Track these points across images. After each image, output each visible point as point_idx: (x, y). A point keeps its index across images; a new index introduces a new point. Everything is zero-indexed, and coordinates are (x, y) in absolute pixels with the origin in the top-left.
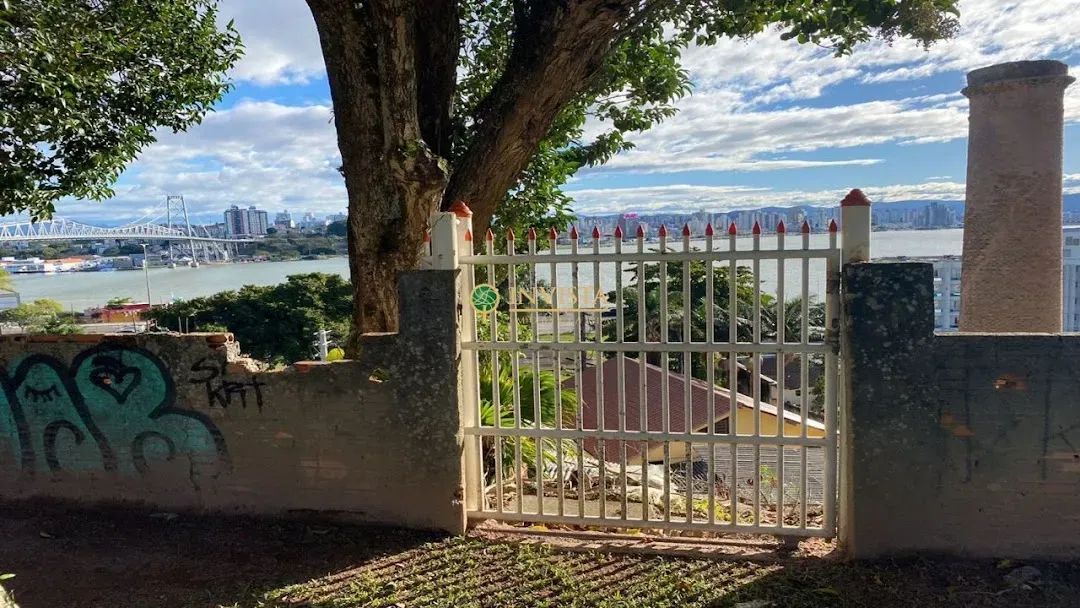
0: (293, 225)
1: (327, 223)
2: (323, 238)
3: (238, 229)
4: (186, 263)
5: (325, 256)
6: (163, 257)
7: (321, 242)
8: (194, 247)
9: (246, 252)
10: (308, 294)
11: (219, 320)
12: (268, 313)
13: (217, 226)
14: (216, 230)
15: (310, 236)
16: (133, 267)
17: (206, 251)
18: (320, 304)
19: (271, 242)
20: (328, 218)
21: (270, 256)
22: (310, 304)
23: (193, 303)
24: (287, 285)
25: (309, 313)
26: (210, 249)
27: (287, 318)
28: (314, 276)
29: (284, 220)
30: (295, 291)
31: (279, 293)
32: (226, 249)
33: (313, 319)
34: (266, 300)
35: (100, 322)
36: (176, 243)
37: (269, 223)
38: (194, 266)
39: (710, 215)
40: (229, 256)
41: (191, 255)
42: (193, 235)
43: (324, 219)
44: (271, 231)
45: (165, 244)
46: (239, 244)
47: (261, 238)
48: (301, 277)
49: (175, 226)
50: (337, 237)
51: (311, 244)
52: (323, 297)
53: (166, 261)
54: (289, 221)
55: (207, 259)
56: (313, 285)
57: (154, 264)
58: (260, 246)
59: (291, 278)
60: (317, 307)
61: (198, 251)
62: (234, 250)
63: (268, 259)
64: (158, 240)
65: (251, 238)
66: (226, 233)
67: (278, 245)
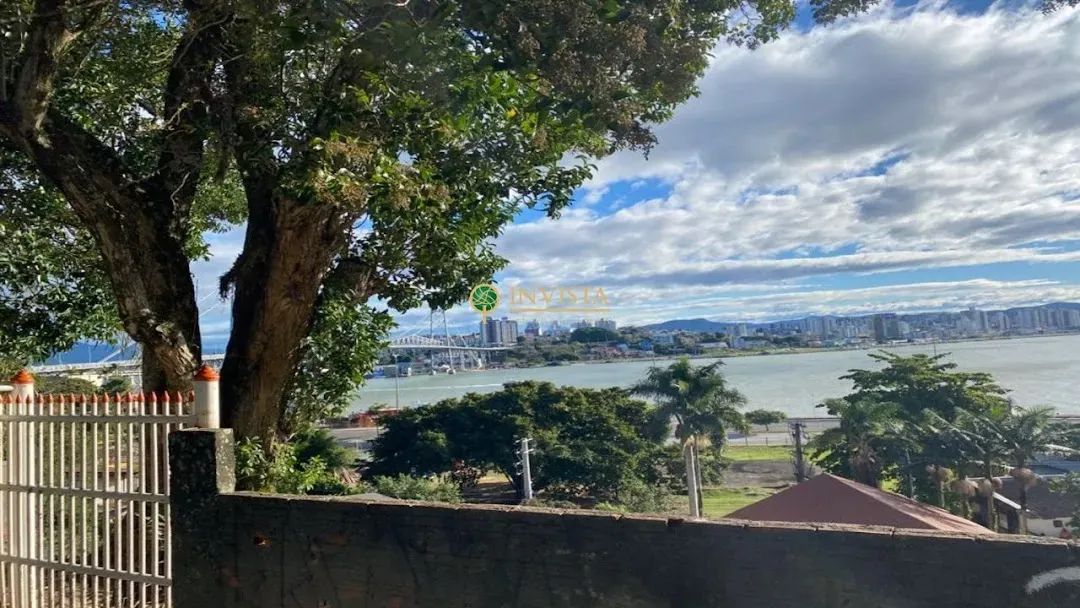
0: (541, 333)
1: (572, 331)
2: (566, 345)
3: (492, 338)
4: (445, 370)
5: (567, 363)
6: (426, 365)
7: (565, 348)
8: (451, 356)
9: (496, 359)
13: (473, 335)
14: (472, 340)
15: (555, 343)
16: (402, 373)
17: (463, 360)
19: (519, 350)
20: (572, 326)
21: (518, 362)
26: (466, 357)
29: (532, 328)
32: (480, 357)
36: (436, 351)
37: (519, 331)
38: (451, 373)
39: (982, 313)
40: (483, 363)
41: (449, 363)
42: (452, 344)
43: (568, 326)
44: (520, 339)
45: (428, 353)
46: (492, 352)
47: (511, 346)
49: (435, 337)
50: (579, 344)
51: (555, 351)
53: (428, 369)
54: (537, 330)
55: (463, 367)
57: (418, 372)
58: (510, 353)
61: (455, 359)
62: (487, 357)
63: (517, 365)
64: (423, 350)
65: (502, 346)
66: (480, 342)
67: (526, 352)
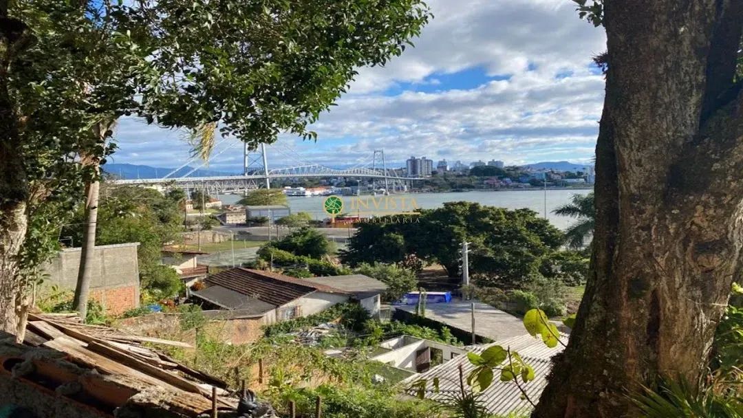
0: (448, 169)
1: (470, 168)
2: (466, 178)
3: (414, 172)
4: (382, 192)
5: (467, 190)
6: (369, 188)
7: (465, 180)
8: (387, 182)
9: (417, 186)
10: (456, 216)
11: (398, 231)
12: (430, 228)
13: (401, 169)
14: (401, 172)
15: (459, 176)
16: (353, 194)
17: (394, 185)
18: (464, 223)
19: (434, 180)
20: (471, 164)
21: (432, 189)
22: (457, 223)
23: (383, 219)
24: (443, 209)
25: (456, 229)
26: (396, 183)
27: (442, 231)
28: (461, 204)
29: (442, 165)
30: (447, 213)
31: (437, 214)
32: (406, 184)
33: (459, 234)
34: (429, 219)
35: (331, 227)
36: (377, 179)
37: (434, 167)
38: (386, 194)
40: (408, 188)
41: (385, 188)
42: (387, 175)
43: (468, 165)
44: (434, 173)
45: (371, 180)
46: (414, 181)
47: (428, 177)
48: (452, 204)
49: (377, 169)
50: (476, 177)
51: (459, 181)
52: (466, 218)
53: (371, 191)
54: (446, 167)
55: (394, 190)
56: (460, 210)
57: (364, 193)
58: (426, 182)
59: (446, 205)
60: (461, 225)
61: (389, 185)
62: (411, 185)
63: (431, 191)
64: (367, 178)
65: (421, 177)
66: (407, 174)
67: (438, 182)
